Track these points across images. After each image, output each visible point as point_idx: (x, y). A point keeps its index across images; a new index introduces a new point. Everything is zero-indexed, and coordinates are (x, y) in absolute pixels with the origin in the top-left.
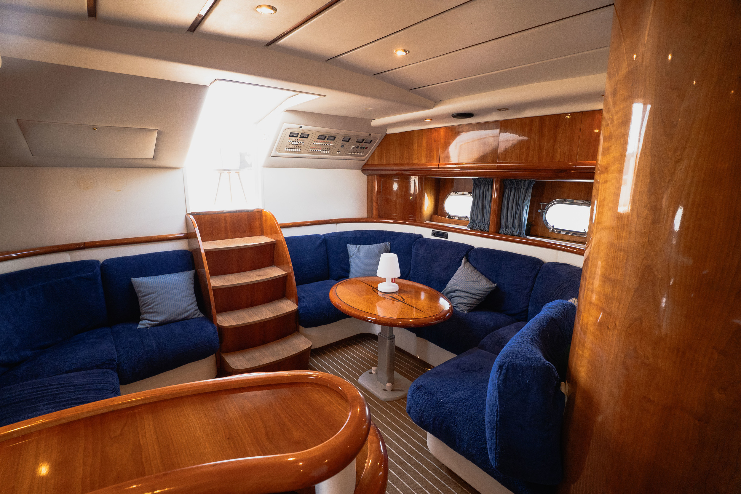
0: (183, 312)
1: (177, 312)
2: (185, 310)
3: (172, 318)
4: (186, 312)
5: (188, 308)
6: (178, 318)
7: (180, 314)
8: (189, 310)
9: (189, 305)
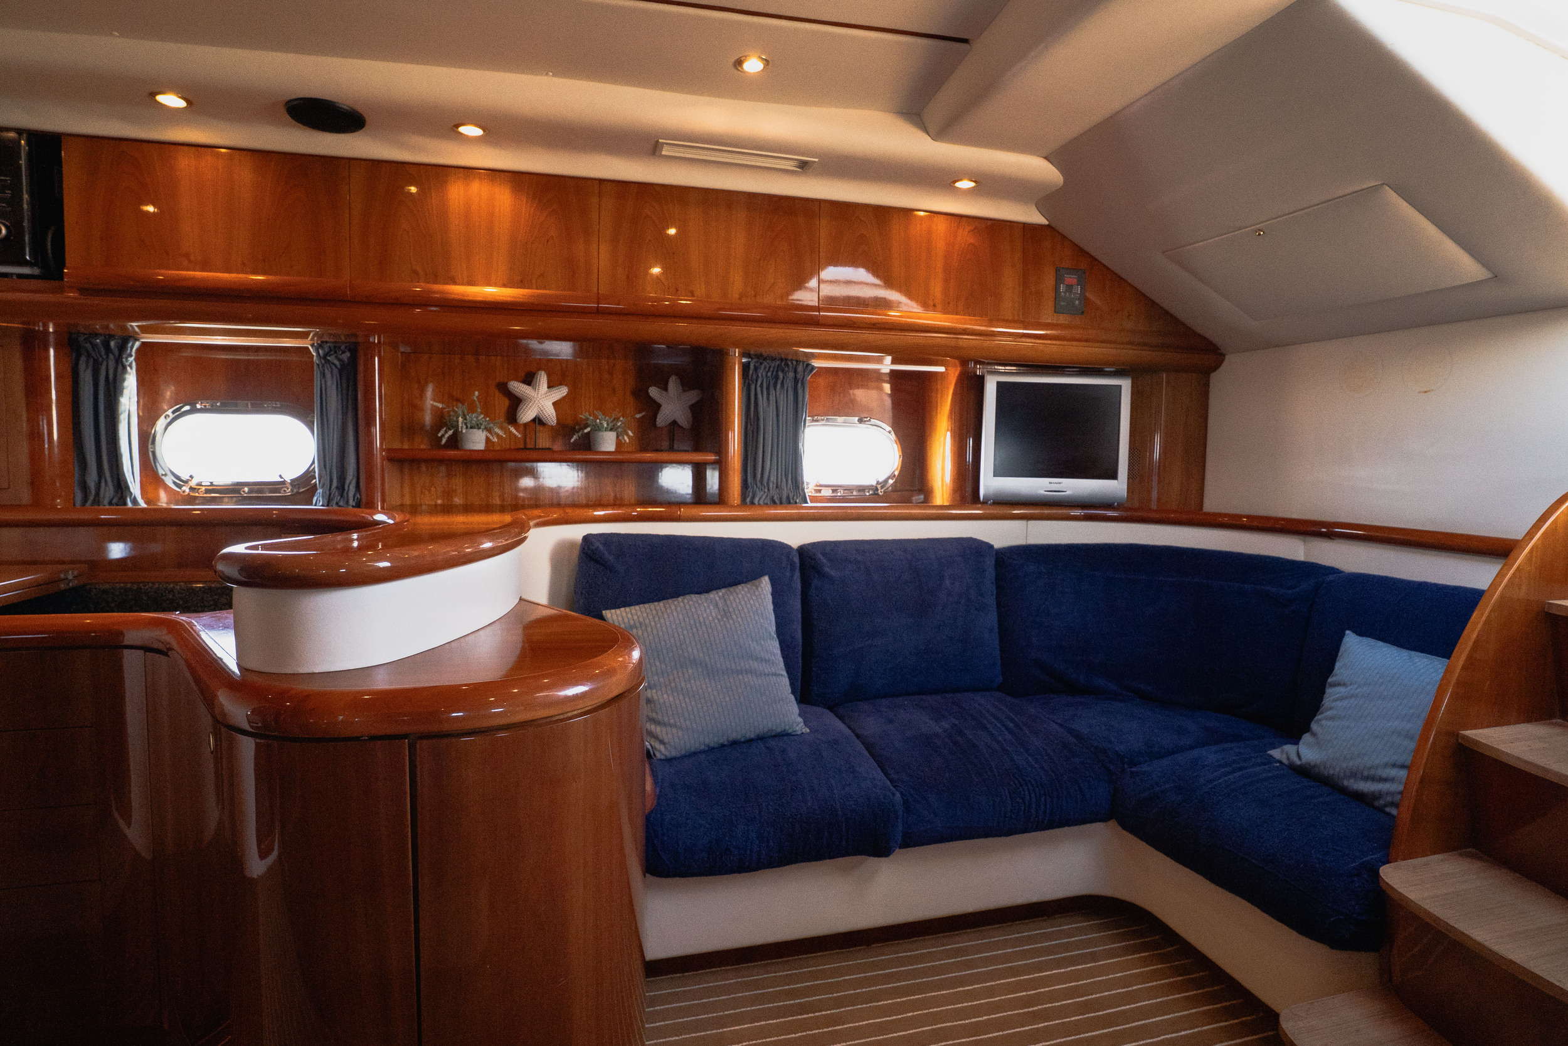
0: (1366, 773)
1: (1351, 764)
2: (1372, 772)
3: (1331, 772)
4: (1367, 778)
5: (1381, 772)
6: (1346, 783)
7: (1354, 775)
8: (1385, 780)
9: (1394, 765)
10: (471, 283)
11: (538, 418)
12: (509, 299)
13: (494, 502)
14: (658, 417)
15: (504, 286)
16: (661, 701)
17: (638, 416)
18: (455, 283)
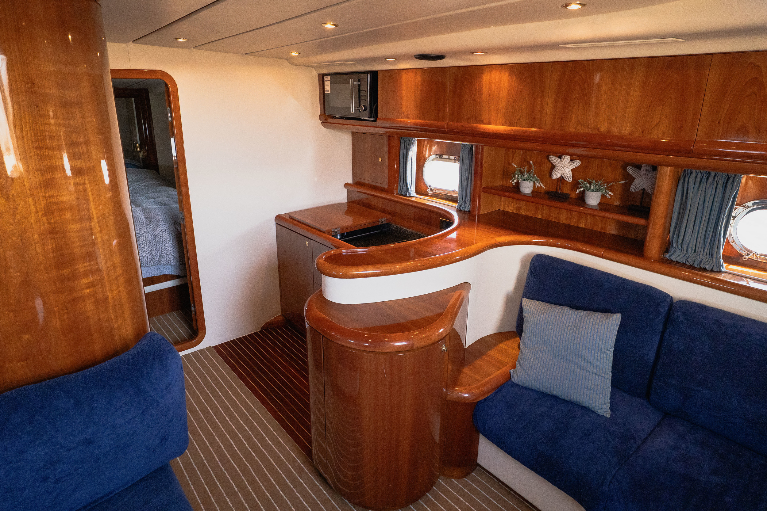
10: (489, 123)
11: (562, 177)
12: (502, 132)
13: (539, 217)
14: (632, 186)
15: (503, 125)
16: (525, 355)
17: (621, 182)
18: (483, 124)
